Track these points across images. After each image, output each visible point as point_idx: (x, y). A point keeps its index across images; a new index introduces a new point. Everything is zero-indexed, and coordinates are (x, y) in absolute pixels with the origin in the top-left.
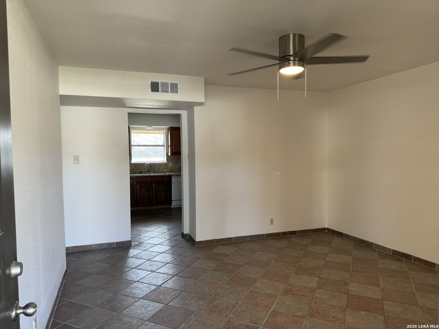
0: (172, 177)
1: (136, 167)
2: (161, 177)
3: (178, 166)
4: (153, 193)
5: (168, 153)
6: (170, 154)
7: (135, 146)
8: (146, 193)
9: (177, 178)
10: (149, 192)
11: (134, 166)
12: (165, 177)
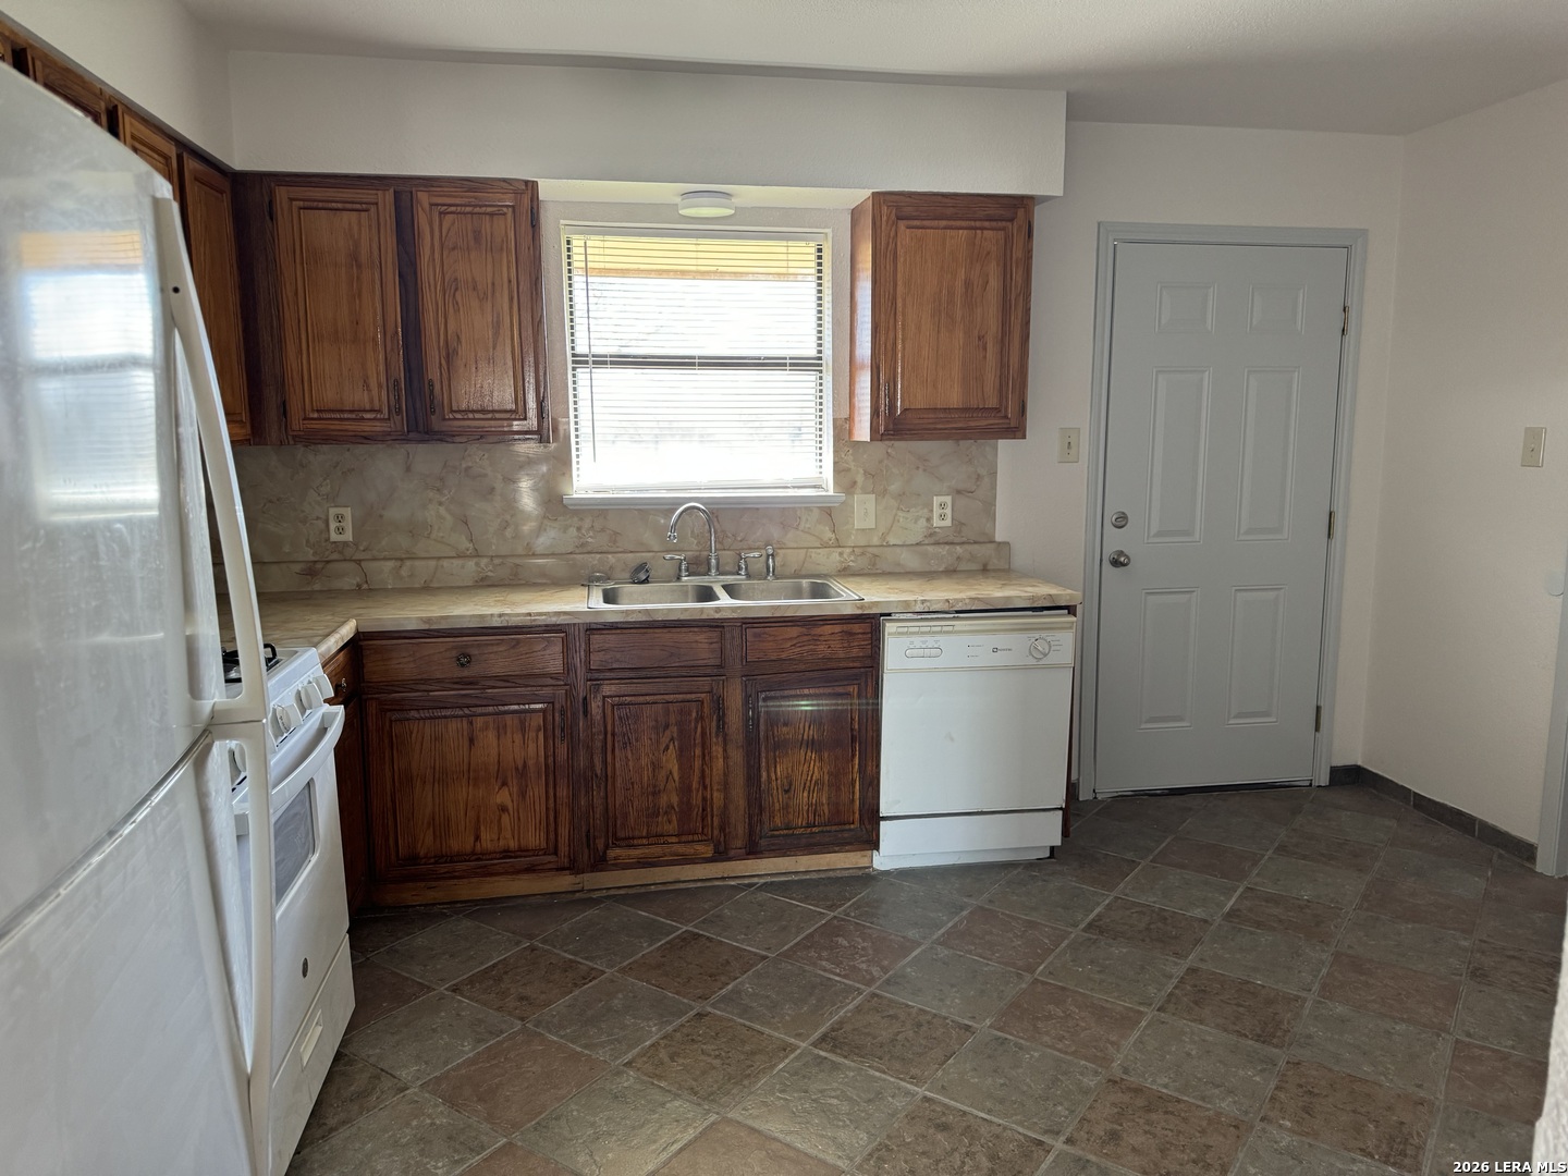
0: (890, 628)
1: (603, 530)
2: (794, 631)
3: (922, 522)
4: (726, 758)
5: (850, 419)
6: (863, 432)
7: (600, 361)
8: (671, 762)
9: (930, 641)
10: (698, 751)
11: (587, 523)
12: (828, 629)
